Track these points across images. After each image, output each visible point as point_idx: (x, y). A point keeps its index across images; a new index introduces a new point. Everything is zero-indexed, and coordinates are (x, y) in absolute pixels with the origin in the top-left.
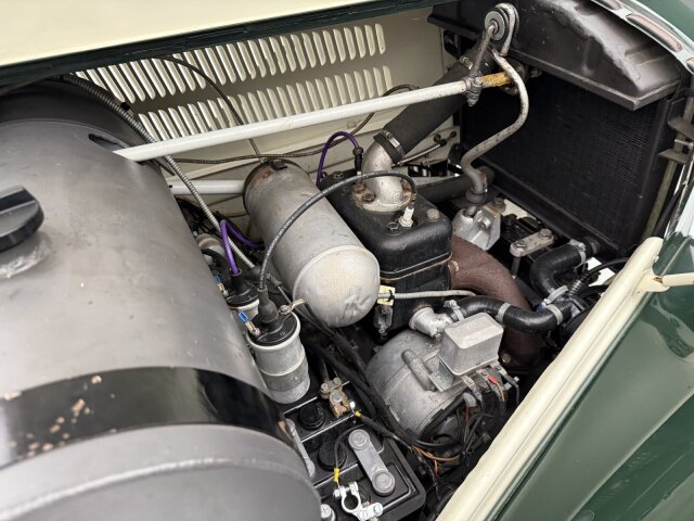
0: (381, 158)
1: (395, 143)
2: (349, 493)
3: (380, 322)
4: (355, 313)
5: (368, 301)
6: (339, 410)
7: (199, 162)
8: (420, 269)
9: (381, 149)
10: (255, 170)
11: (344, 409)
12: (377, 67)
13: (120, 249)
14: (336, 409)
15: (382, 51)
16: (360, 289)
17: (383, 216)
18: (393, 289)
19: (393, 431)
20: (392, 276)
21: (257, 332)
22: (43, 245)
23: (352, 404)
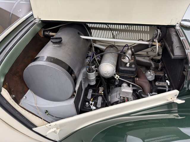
0: (130, 52)
1: (133, 50)
2: (92, 103)
3: (116, 82)
4: (106, 75)
5: (109, 75)
6: (100, 92)
7: (101, 42)
8: (126, 75)
9: (130, 50)
10: (108, 46)
11: (101, 93)
12: (146, 34)
13: (69, 48)
14: (99, 92)
15: (148, 31)
16: (108, 72)
17: (124, 62)
18: (119, 77)
19: (107, 100)
20: (120, 74)
21: (88, 70)
22: (61, 44)
23: (103, 93)
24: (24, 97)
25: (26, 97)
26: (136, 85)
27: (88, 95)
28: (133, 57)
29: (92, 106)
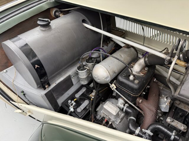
0: (143, 61)
1: (147, 59)
2: (73, 103)
3: (114, 93)
4: (96, 80)
5: (99, 80)
6: (90, 95)
9: (144, 59)
18: (115, 87)
20: (117, 85)
23: (93, 97)
24: (5, 71)
25: (7, 71)
26: (136, 108)
27: (78, 93)
28: (146, 69)
29: (72, 106)
